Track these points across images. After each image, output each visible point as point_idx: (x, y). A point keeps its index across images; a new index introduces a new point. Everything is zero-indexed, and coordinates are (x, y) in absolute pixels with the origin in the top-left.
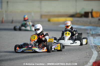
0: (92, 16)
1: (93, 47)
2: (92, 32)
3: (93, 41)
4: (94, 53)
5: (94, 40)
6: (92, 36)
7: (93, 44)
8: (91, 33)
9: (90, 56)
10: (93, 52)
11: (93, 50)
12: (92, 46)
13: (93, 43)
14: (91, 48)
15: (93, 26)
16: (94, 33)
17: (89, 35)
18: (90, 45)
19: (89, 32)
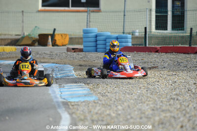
1: (61, 104)
2: (56, 75)
3: (60, 93)
4: (63, 117)
6: (57, 83)
7: (61, 100)
8: (54, 75)
11: (60, 111)
12: (57, 102)
13: (58, 96)
14: (57, 106)
16: (59, 76)
18: (55, 100)
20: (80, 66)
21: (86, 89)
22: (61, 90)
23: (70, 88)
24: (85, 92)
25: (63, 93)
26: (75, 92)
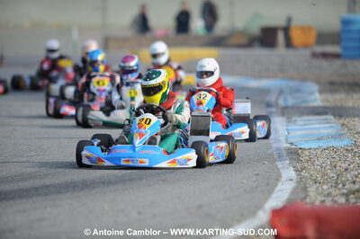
0: (289, 44)
1: (284, 153)
2: (285, 100)
3: (286, 133)
4: (283, 175)
5: (287, 130)
6: (283, 115)
7: (285, 145)
8: (281, 102)
9: (268, 187)
10: (281, 171)
11: (279, 164)
12: (279, 149)
13: (282, 138)
14: (276, 157)
15: (291, 78)
16: (290, 102)
17: (273, 109)
18: (274, 146)
19: (272, 98)
20: (332, 83)
21: (335, 125)
22: (290, 128)
23: (305, 125)
24: (331, 131)
25: (292, 133)
26: (314, 132)
